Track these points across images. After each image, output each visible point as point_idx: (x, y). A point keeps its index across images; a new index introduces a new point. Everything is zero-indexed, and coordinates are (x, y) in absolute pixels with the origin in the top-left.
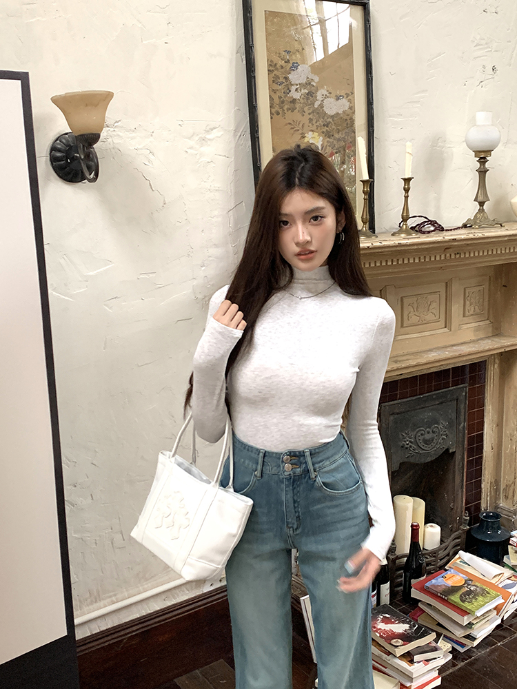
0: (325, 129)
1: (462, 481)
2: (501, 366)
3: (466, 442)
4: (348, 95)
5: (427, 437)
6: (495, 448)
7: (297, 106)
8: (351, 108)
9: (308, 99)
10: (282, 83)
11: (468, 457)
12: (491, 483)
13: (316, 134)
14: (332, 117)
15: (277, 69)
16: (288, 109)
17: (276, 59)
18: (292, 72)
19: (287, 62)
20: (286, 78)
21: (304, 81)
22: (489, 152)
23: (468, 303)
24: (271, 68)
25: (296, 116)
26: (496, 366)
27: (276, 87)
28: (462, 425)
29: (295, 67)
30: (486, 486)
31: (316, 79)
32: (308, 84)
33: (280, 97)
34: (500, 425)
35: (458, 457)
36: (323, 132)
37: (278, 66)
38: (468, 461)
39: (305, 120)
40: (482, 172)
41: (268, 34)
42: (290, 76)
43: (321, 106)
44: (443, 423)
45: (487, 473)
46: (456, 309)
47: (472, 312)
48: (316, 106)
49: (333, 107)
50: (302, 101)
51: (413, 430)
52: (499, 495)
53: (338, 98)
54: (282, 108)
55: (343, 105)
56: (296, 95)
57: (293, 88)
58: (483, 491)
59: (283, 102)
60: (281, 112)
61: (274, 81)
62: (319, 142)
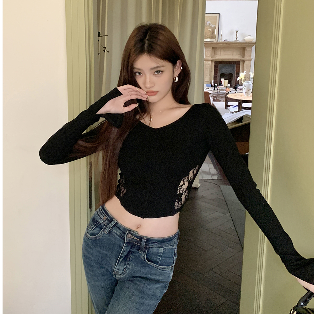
2: (242, 62)
3: (235, 73)
5: (227, 70)
7: (208, 26)
22: (238, 31)
28: (235, 70)
32: (210, 23)
40: (237, 34)
42: (207, 23)
44: (230, 69)
46: (235, 53)
49: (213, 26)
51: (224, 69)
55: (215, 26)
62: (210, 30)
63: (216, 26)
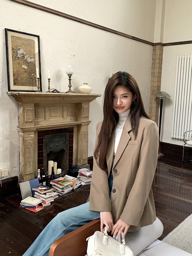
0: (27, 65)
1: (67, 158)
2: (77, 129)
3: (68, 147)
4: (34, 58)
5: (57, 145)
6: (76, 149)
7: (20, 59)
8: (34, 61)
9: (23, 57)
10: (16, 53)
11: (69, 151)
12: (75, 158)
13: (25, 66)
14: (30, 62)
15: (14, 50)
16: (17, 59)
17: (14, 47)
18: (18, 51)
19: (17, 48)
20: (17, 52)
21: (22, 53)
22: (71, 75)
23: (68, 112)
24: (13, 49)
25: (19, 61)
26: (76, 128)
27: (14, 54)
28: (67, 143)
29: (19, 49)
30: (74, 159)
31: (25, 53)
32: (23, 54)
33: (15, 56)
34: (77, 144)
35: (66, 151)
36: (27, 66)
37: (15, 49)
38: (69, 153)
39: (22, 62)
41: (12, 41)
42: (18, 52)
43: (26, 59)
44: (62, 142)
45: (74, 156)
46: (65, 113)
47: (69, 115)
48: (25, 59)
50: (21, 58)
51: (53, 143)
52: (78, 162)
53: (31, 58)
54: (15, 59)
56: (20, 56)
57: (19, 55)
58: (73, 160)
59: (16, 58)
60: (15, 60)
61: (14, 52)
62: (26, 68)
63: (35, 61)
